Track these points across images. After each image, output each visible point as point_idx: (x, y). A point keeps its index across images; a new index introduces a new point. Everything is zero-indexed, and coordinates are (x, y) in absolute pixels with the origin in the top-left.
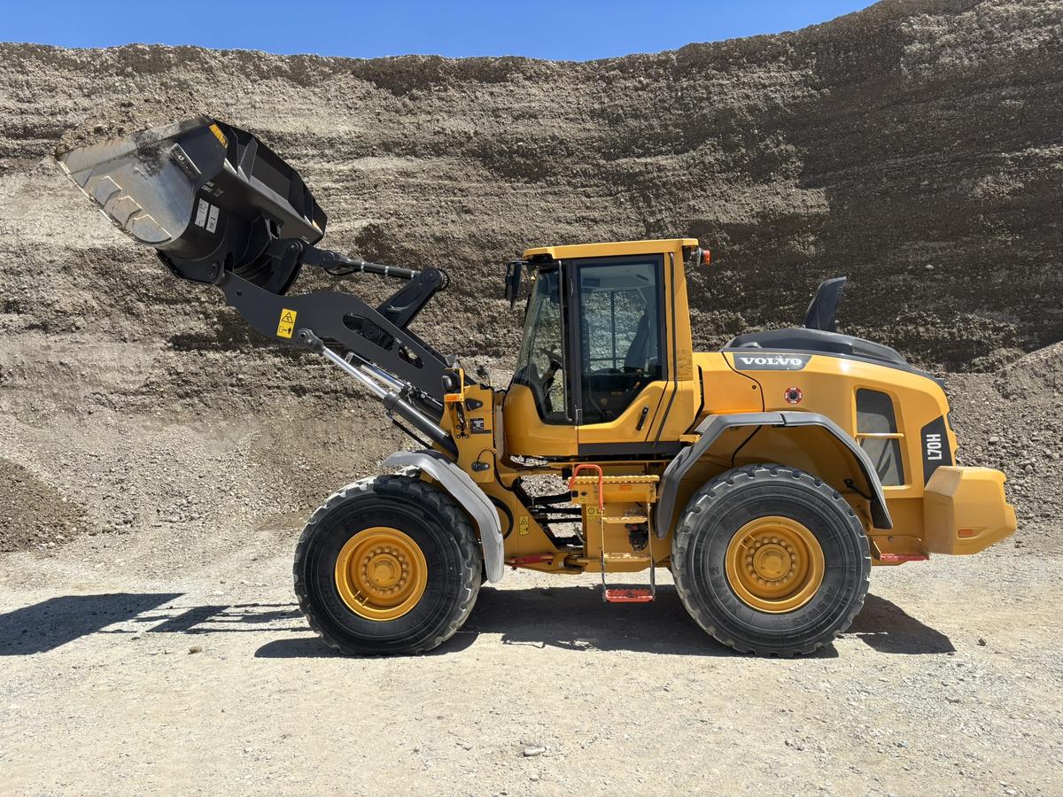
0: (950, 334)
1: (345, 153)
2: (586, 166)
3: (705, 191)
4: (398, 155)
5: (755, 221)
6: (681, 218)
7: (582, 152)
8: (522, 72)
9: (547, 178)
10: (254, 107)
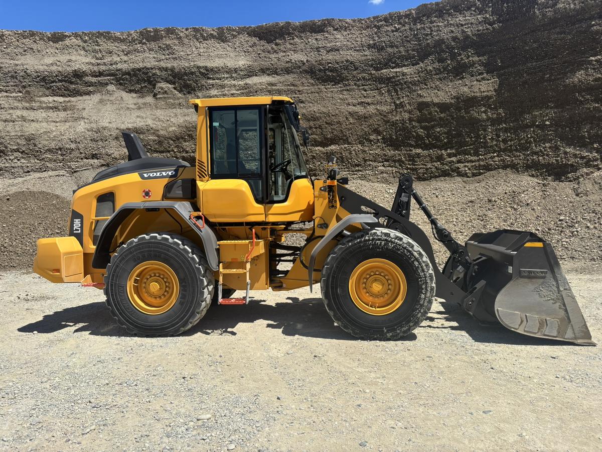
0: (557, 160)
1: (242, 75)
2: (365, 75)
3: (427, 86)
4: (269, 75)
5: (453, 101)
6: (413, 101)
7: (362, 68)
8: (333, 27)
9: (344, 82)
10: (200, 55)
